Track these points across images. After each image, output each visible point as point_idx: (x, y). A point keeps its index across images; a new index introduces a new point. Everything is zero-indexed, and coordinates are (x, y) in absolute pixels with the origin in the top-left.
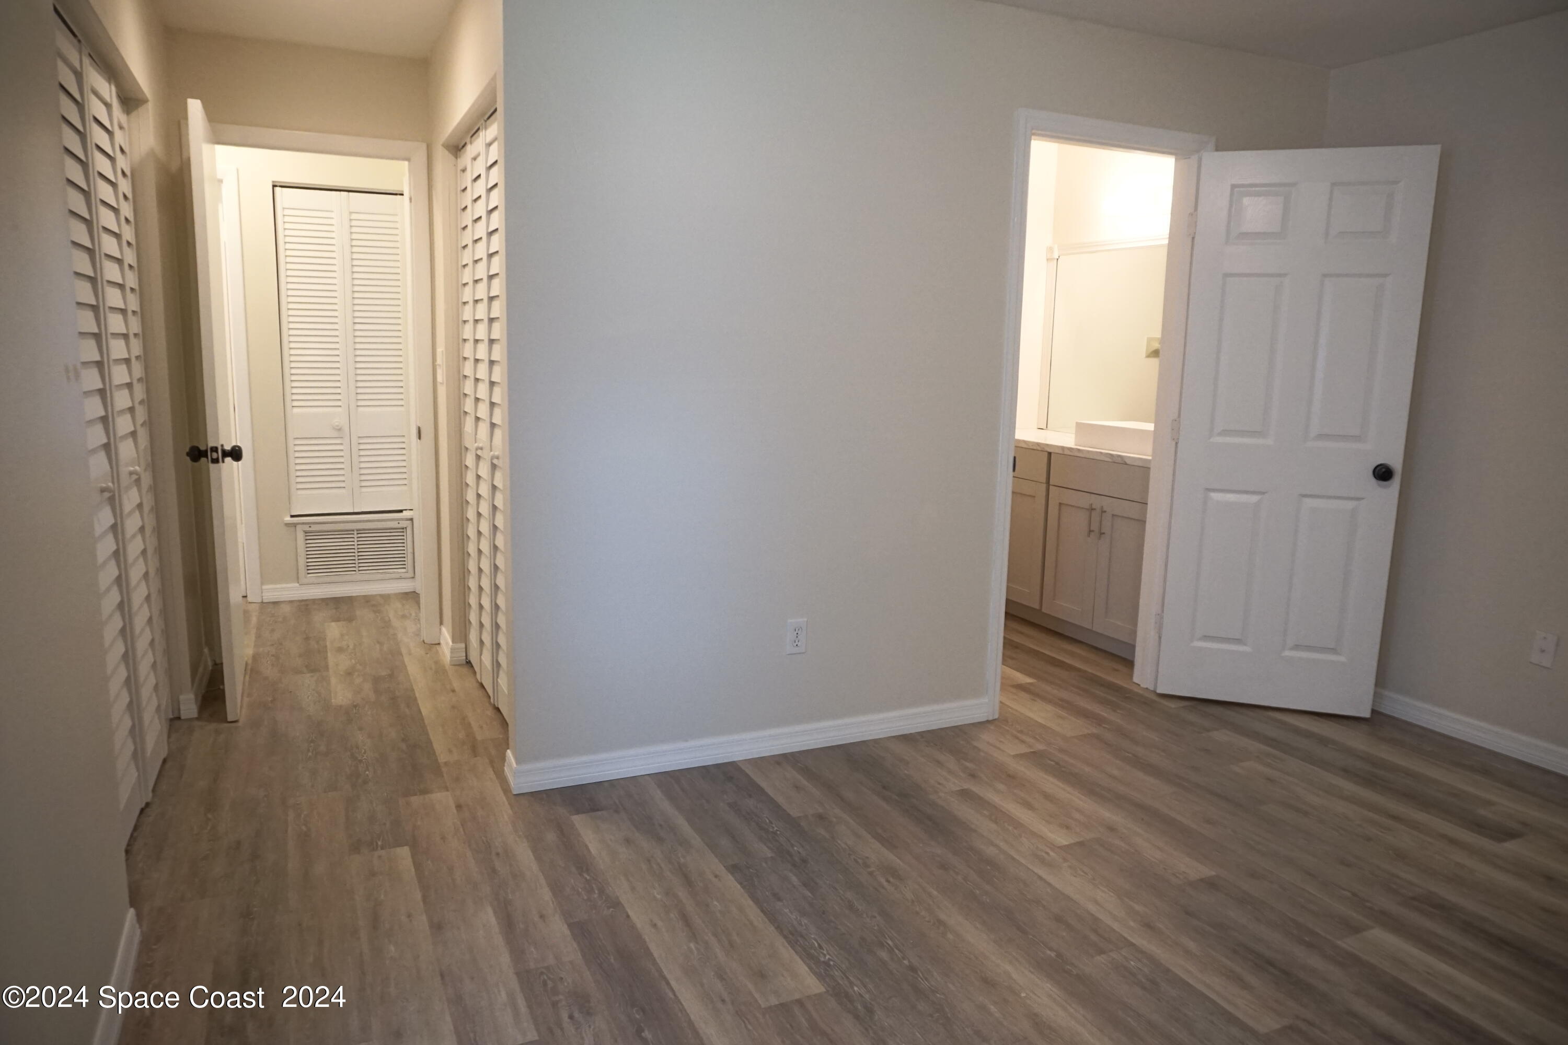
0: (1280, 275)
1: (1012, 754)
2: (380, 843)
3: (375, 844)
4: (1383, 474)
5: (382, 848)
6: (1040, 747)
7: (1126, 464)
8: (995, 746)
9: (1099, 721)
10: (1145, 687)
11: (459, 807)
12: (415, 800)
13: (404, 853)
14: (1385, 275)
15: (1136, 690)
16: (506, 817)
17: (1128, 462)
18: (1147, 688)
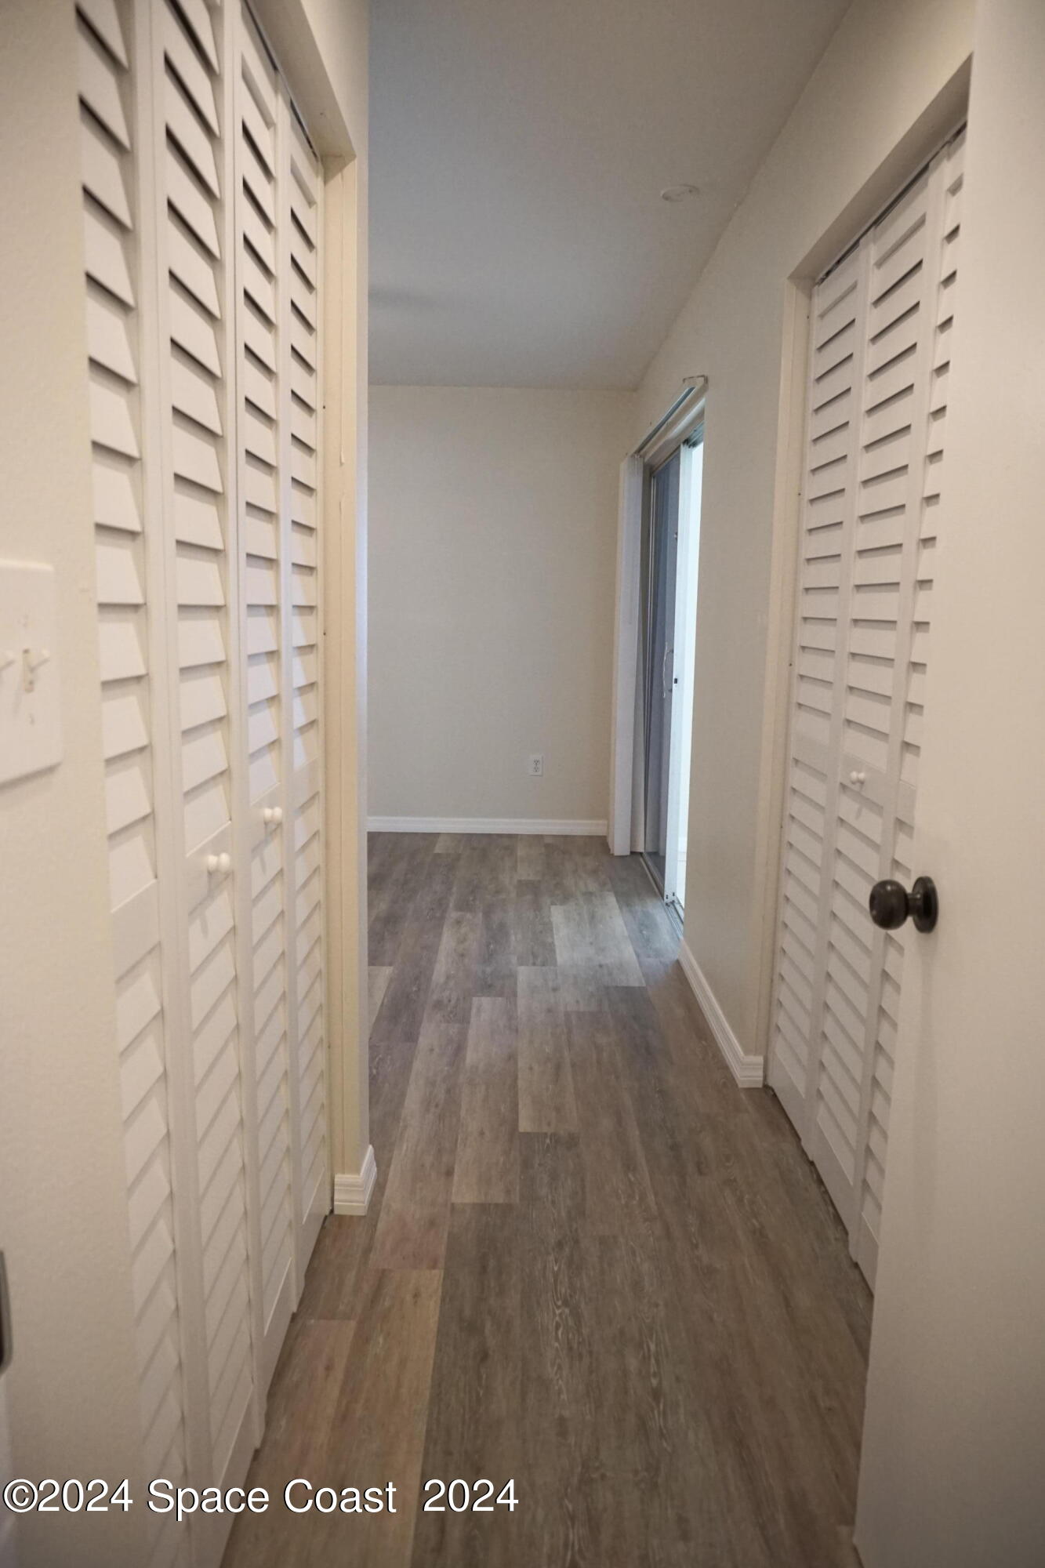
2: (548, 1141)
3: (553, 1141)
5: (546, 1134)
11: (449, 1173)
12: (498, 1196)
13: (524, 1126)
16: (405, 1148)
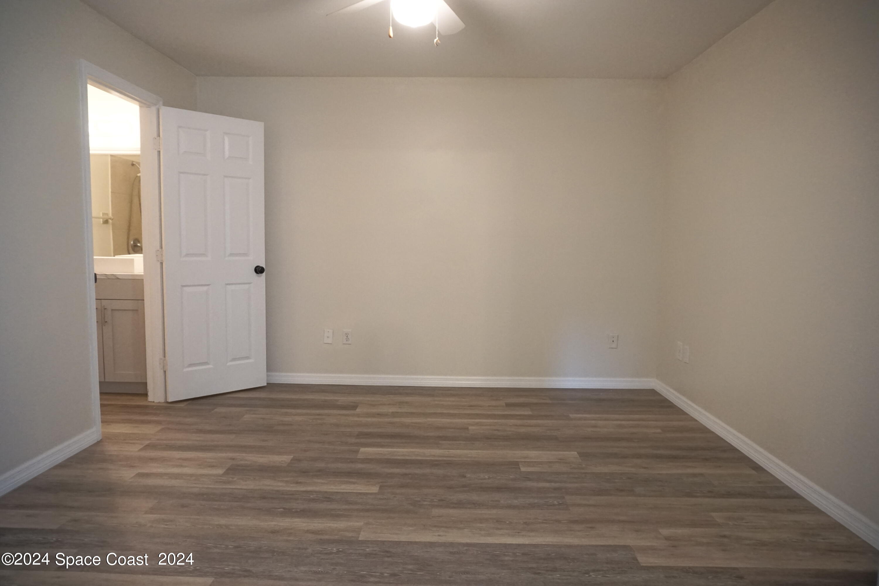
0: (204, 175)
1: (137, 450)
4: (259, 270)
6: (147, 442)
7: (118, 279)
8: (121, 451)
9: (159, 423)
10: (158, 402)
14: (249, 178)
15: (153, 404)
17: (120, 277)
18: (159, 402)
